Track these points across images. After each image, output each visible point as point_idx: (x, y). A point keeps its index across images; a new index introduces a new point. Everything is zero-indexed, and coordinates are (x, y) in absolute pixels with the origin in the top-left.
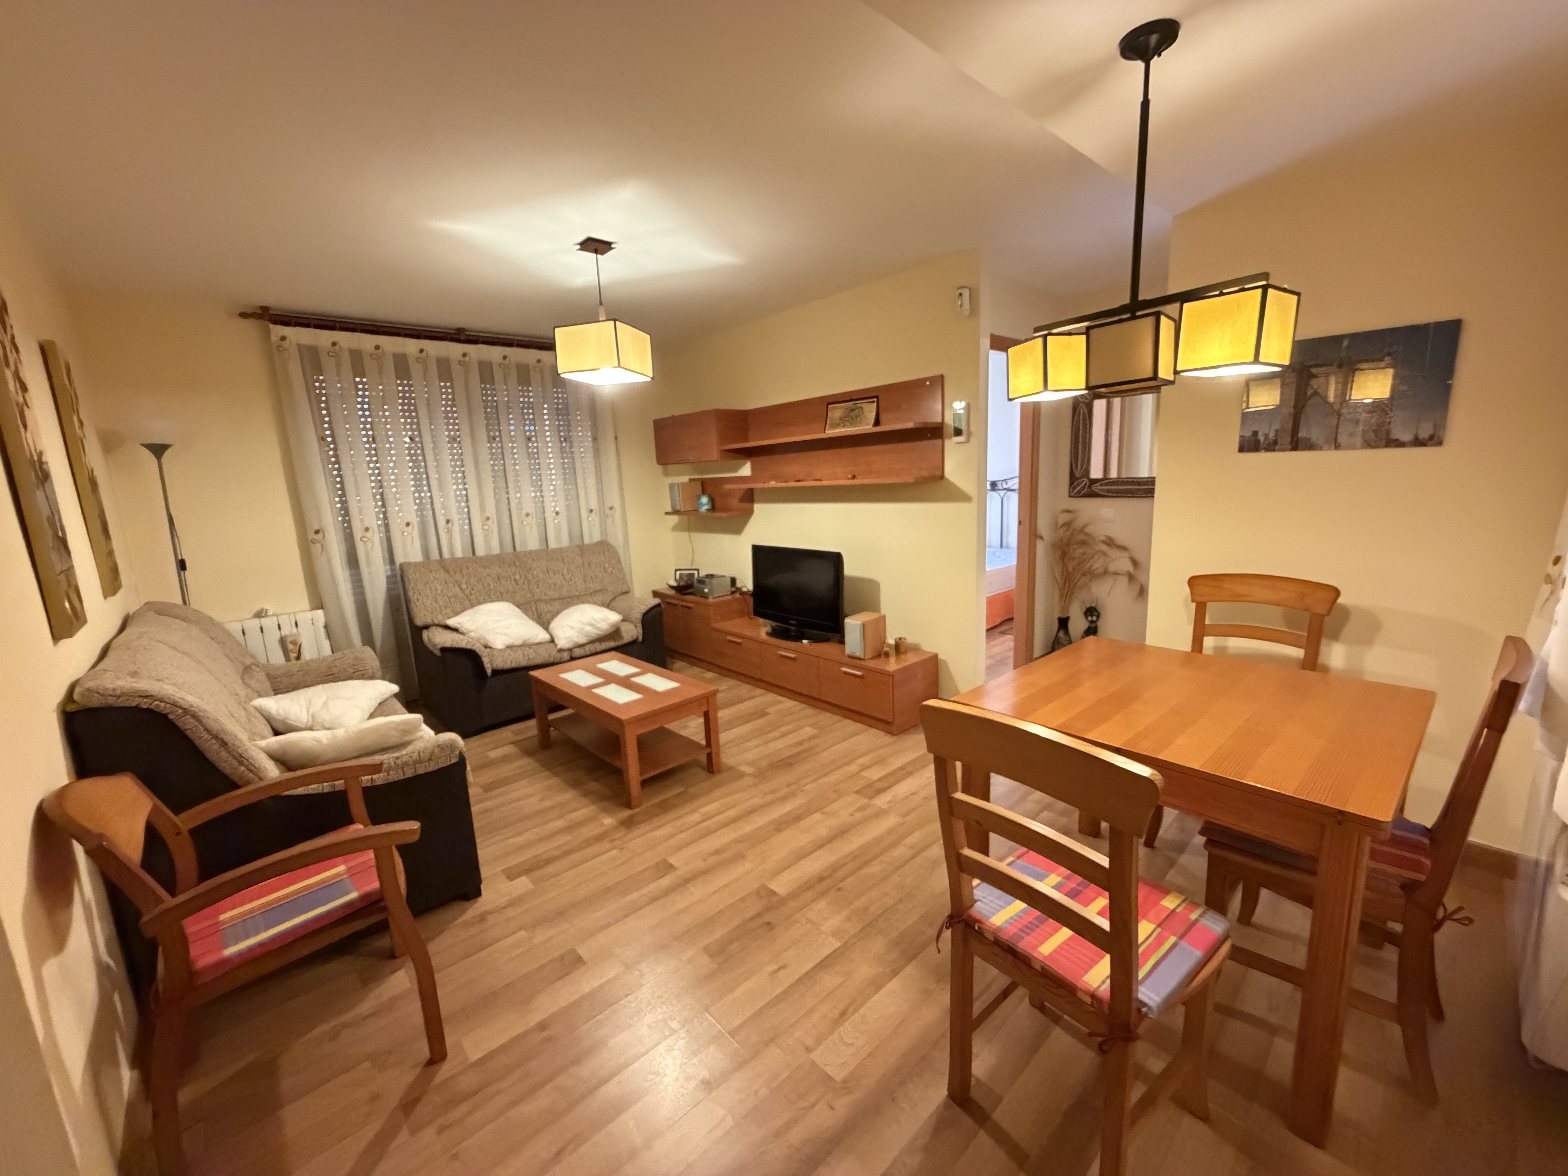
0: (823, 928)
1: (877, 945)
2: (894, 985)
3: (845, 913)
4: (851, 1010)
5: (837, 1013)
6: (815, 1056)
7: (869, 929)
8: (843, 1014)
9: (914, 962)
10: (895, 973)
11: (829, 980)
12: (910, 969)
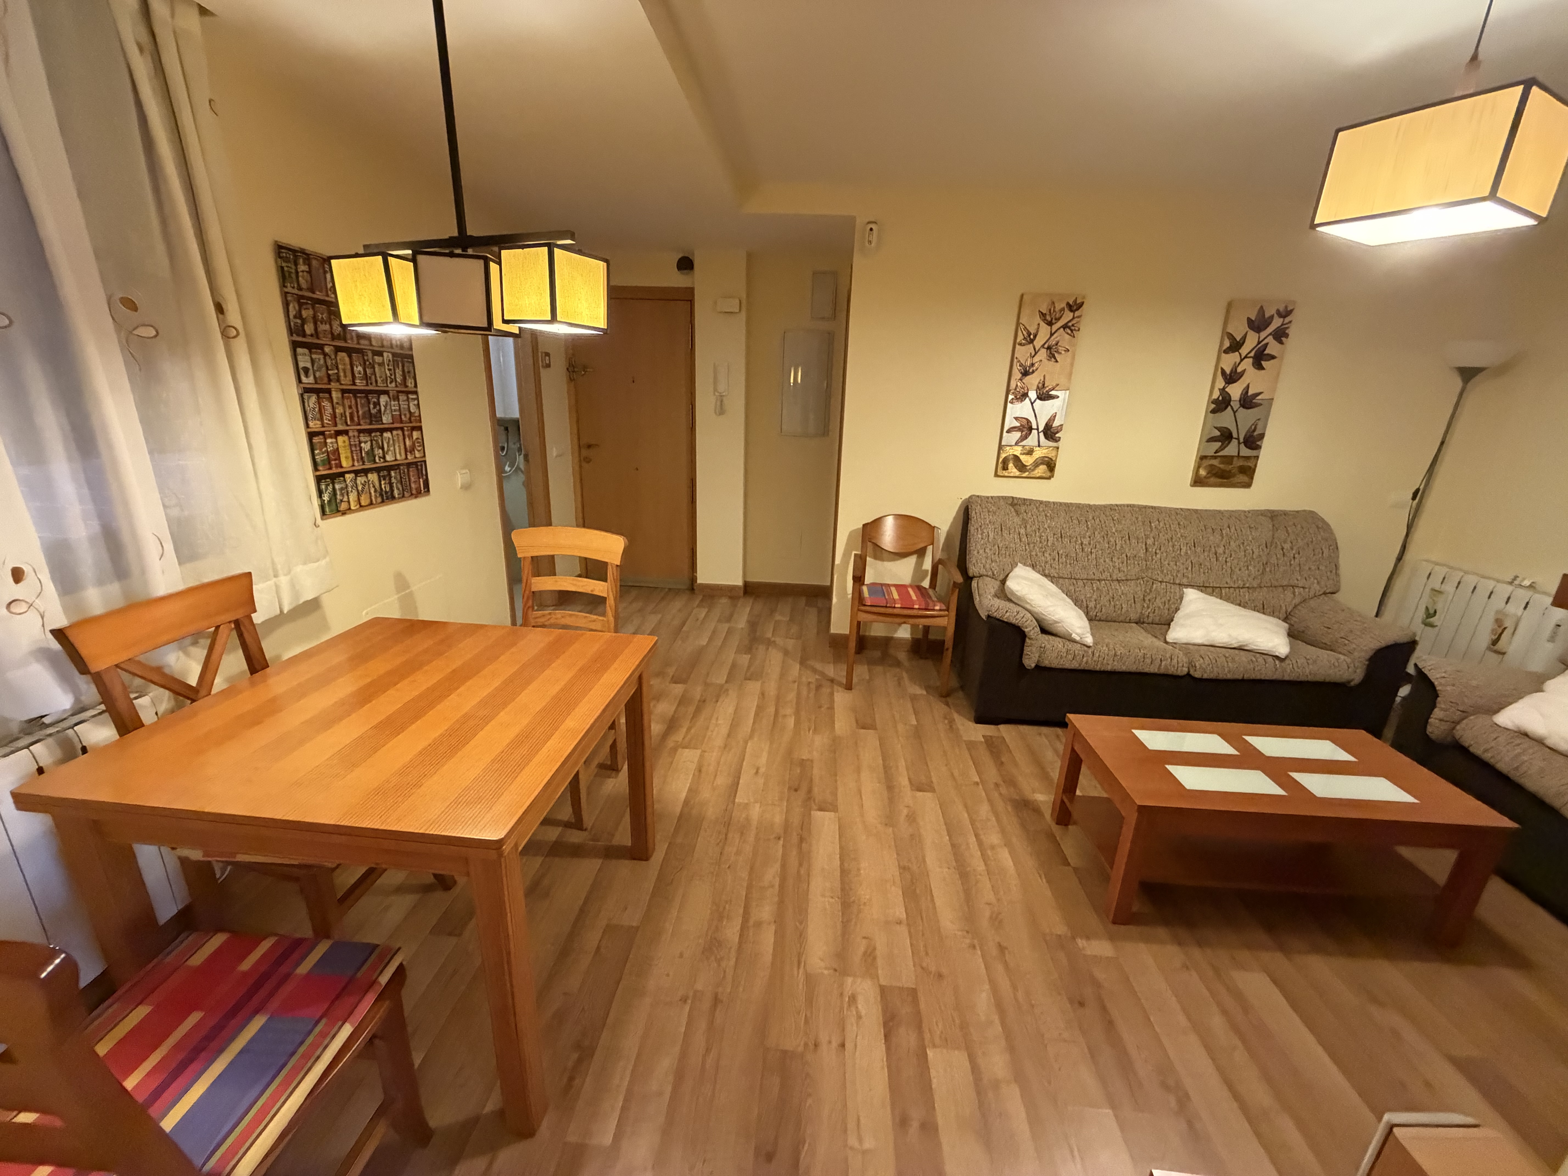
0: (758, 805)
1: (712, 812)
2: (683, 795)
3: (754, 823)
4: (697, 774)
5: (704, 769)
6: (699, 752)
7: (727, 822)
8: (700, 771)
9: (678, 814)
10: (686, 802)
11: (722, 781)
12: (678, 810)
